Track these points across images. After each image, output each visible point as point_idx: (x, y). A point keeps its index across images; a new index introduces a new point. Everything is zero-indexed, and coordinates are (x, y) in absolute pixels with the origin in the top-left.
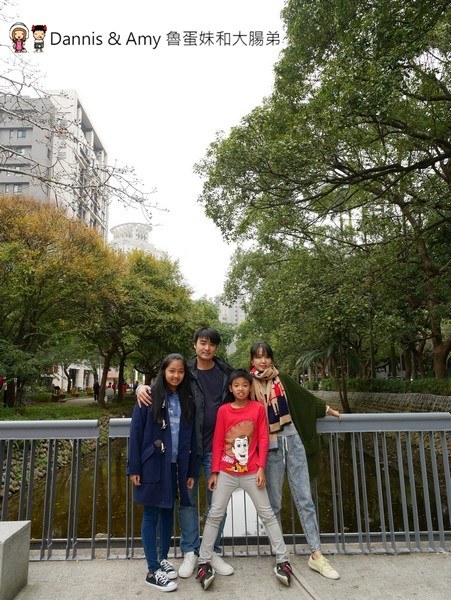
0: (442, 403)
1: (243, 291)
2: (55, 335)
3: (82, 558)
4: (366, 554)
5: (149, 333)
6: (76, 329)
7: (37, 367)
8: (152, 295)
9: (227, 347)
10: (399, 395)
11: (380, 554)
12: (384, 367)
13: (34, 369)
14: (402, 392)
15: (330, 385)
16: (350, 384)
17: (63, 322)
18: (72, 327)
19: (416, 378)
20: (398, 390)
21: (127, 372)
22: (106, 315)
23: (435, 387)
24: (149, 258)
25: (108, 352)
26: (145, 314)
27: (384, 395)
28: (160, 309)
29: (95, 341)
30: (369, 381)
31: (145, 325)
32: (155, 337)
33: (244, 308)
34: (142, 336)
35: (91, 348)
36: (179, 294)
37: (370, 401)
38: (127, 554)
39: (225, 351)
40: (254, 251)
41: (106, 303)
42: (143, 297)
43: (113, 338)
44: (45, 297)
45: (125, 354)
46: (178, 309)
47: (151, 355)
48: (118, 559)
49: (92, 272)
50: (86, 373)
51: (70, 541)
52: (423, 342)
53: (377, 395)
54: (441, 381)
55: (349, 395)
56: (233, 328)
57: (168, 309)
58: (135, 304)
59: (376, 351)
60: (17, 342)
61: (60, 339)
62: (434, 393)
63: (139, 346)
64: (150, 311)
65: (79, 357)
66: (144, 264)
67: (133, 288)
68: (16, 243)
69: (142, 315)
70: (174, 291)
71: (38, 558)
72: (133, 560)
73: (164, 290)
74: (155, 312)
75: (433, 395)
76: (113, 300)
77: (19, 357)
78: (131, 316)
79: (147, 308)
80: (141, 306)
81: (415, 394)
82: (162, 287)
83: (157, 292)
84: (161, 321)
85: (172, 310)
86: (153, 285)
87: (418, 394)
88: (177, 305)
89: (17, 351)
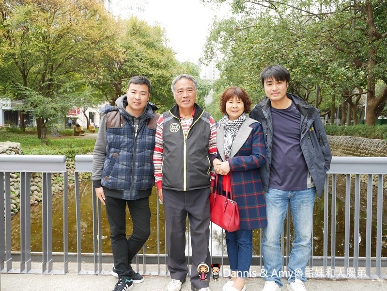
0: (369, 144)
1: (218, 52)
2: (67, 85)
3: (57, 272)
6: (84, 80)
7: (55, 109)
8: (145, 54)
9: (205, 99)
10: (335, 137)
12: (324, 116)
13: (53, 111)
14: (337, 135)
18: (81, 78)
19: (350, 124)
20: (334, 133)
22: (111, 71)
23: (365, 132)
24: (142, 23)
25: (113, 99)
26: (139, 69)
28: (151, 66)
33: (218, 66)
36: (166, 54)
38: (96, 270)
39: (204, 101)
40: (227, 19)
42: (138, 56)
43: (116, 88)
44: (58, 53)
46: (166, 66)
48: (87, 274)
49: (95, 34)
52: (359, 96)
54: (370, 127)
56: (210, 83)
57: (158, 66)
58: (131, 61)
59: (320, 103)
62: (363, 136)
64: (144, 68)
66: (138, 28)
67: (129, 48)
68: (30, 6)
69: (137, 71)
70: (162, 52)
71: (19, 271)
72: (100, 276)
73: (154, 51)
74: (147, 68)
75: (362, 138)
76: (113, 57)
77: (40, 101)
78: (128, 71)
79: (141, 65)
80: (136, 63)
81: (347, 137)
82: (153, 48)
83: (149, 52)
84: (152, 75)
85: (161, 67)
86: (146, 46)
87: (350, 136)
88: (165, 63)
89: (39, 96)
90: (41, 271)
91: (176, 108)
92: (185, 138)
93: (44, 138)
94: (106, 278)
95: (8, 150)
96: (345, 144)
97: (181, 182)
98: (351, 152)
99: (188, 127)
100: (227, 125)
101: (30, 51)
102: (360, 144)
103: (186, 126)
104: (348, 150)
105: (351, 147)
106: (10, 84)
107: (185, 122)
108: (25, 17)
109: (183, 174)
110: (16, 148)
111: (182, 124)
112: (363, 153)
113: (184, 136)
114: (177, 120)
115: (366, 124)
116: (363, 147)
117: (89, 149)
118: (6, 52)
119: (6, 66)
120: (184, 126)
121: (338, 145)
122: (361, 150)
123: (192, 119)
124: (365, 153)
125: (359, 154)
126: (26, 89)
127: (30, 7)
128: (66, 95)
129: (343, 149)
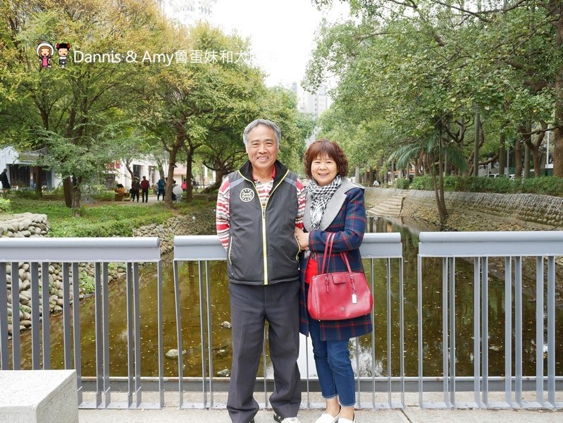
1: (328, 74)
2: (110, 126)
3: (148, 405)
4: (515, 410)
5: (218, 124)
6: (134, 120)
7: (93, 163)
8: (221, 79)
10: (507, 196)
11: (533, 410)
12: (486, 164)
13: (90, 165)
14: (510, 192)
15: (424, 184)
16: (448, 182)
17: (120, 112)
18: (130, 116)
19: (529, 175)
20: (505, 190)
21: (195, 168)
22: (168, 103)
23: (553, 188)
24: (216, 32)
25: (173, 146)
26: (213, 101)
27: (488, 195)
28: (231, 95)
29: (158, 134)
30: (472, 179)
31: (213, 115)
32: (225, 129)
34: (211, 128)
35: (153, 142)
36: (253, 78)
37: (471, 201)
38: (206, 402)
40: (343, 23)
41: (167, 89)
42: (210, 81)
43: (178, 130)
44: (95, 80)
45: (192, 149)
46: (252, 96)
47: (222, 150)
48: (193, 408)
50: (151, 169)
51: (131, 380)
52: (541, 133)
53: (479, 196)
55: (447, 194)
56: (314, 119)
57: (240, 96)
58: (201, 89)
59: (481, 145)
60: (68, 134)
61: (116, 131)
62: (550, 193)
63: (208, 139)
64: (220, 98)
65: (141, 152)
66: (209, 40)
67: (198, 69)
68: (53, 12)
69: (210, 103)
70: (247, 74)
71: (94, 405)
72: (213, 411)
73: (234, 73)
74: (225, 99)
75: (549, 196)
76: (175, 84)
77: (71, 151)
78: (197, 103)
79: (215, 94)
80: (208, 92)
81: (526, 195)
82: (233, 69)
83: (226, 74)
84: (232, 109)
85: (245, 97)
86: (222, 67)
87: (530, 194)
88: (250, 91)
89: (69, 145)
90: (126, 405)
91: (248, 167)
92: (263, 209)
93: (77, 206)
94: (221, 413)
95: (30, 225)
96: (523, 207)
97: (259, 272)
98: (533, 218)
99: (267, 194)
100: (315, 194)
101: (55, 78)
102: (546, 206)
103: (264, 191)
104: (528, 215)
105: (533, 210)
106: (26, 128)
107: (261, 186)
108: (47, 29)
109: (263, 261)
110: (42, 222)
111: (257, 190)
112: (551, 219)
113: (262, 207)
114: (250, 184)
115: (554, 176)
116: (551, 211)
117: (143, 221)
118: (20, 81)
119: (21, 102)
120: (260, 192)
121: (512, 208)
122: (548, 214)
123: (273, 181)
124: (554, 218)
125: (545, 220)
126: (50, 135)
127: (54, 14)
128: (108, 142)
129: (520, 214)
